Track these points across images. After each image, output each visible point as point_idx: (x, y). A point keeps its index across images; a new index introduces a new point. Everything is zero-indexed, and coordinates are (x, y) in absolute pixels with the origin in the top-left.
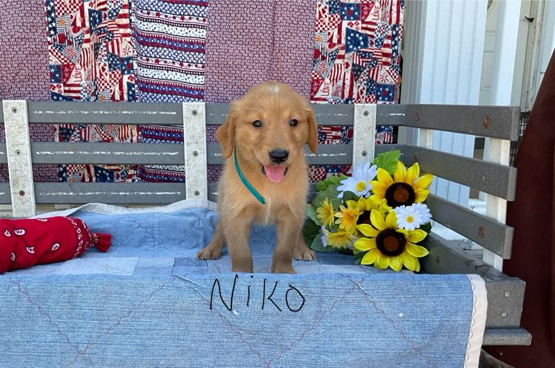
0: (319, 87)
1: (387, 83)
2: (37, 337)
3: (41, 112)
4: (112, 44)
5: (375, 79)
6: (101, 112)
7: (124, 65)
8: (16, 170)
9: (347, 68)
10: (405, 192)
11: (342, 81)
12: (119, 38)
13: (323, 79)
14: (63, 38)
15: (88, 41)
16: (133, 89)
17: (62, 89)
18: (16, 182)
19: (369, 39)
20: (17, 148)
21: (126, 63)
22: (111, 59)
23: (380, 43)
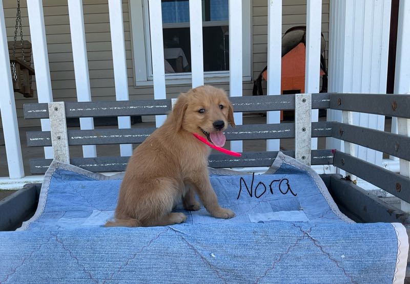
2: (68, 274)
3: (74, 110)
6: (115, 108)
8: (57, 150)
18: (58, 159)
20: (58, 135)
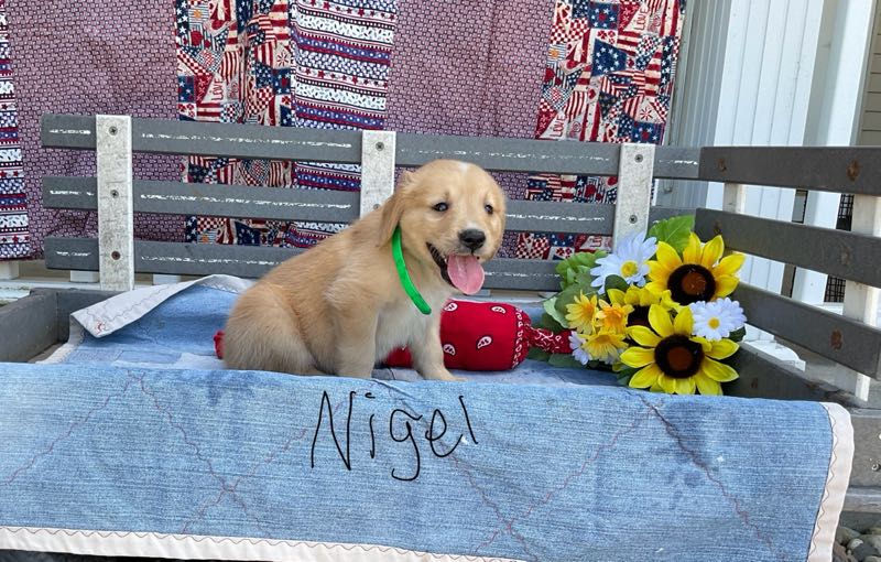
0: (548, 123)
1: (650, 121)
2: (164, 461)
3: (151, 136)
4: (263, 49)
5: (632, 114)
6: (241, 140)
7: (277, 80)
9: (591, 97)
10: (700, 279)
11: (582, 116)
12: (272, 41)
13: (555, 112)
14: (197, 37)
15: (233, 41)
16: (289, 116)
17: (195, 110)
19: (628, 57)
20: (113, 188)
21: (280, 77)
22: (260, 71)
23: (644, 63)
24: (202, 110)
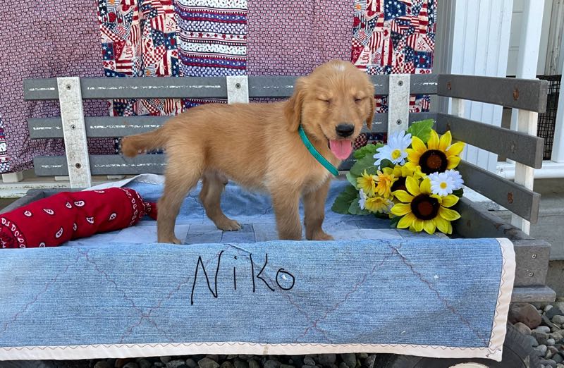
0: (358, 55)
1: (424, 50)
3: (93, 88)
4: (156, 20)
5: (412, 46)
6: (150, 87)
7: (168, 40)
8: (71, 144)
9: (385, 35)
10: (438, 159)
11: (381, 48)
12: (163, 15)
13: (363, 47)
14: (113, 16)
15: (136, 18)
16: (177, 63)
17: (115, 65)
18: (72, 156)
19: (407, 7)
20: (72, 123)
21: (169, 38)
22: (155, 35)
23: (417, 11)
24: (119, 65)
